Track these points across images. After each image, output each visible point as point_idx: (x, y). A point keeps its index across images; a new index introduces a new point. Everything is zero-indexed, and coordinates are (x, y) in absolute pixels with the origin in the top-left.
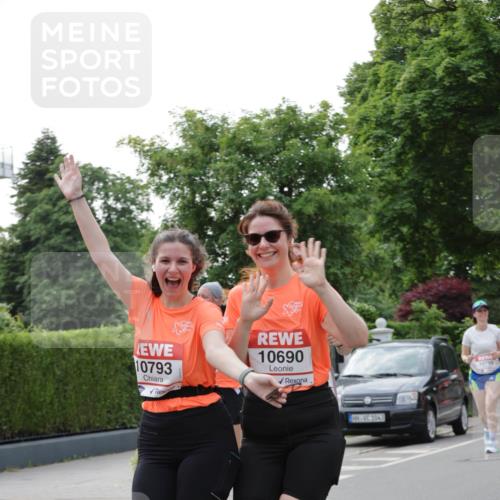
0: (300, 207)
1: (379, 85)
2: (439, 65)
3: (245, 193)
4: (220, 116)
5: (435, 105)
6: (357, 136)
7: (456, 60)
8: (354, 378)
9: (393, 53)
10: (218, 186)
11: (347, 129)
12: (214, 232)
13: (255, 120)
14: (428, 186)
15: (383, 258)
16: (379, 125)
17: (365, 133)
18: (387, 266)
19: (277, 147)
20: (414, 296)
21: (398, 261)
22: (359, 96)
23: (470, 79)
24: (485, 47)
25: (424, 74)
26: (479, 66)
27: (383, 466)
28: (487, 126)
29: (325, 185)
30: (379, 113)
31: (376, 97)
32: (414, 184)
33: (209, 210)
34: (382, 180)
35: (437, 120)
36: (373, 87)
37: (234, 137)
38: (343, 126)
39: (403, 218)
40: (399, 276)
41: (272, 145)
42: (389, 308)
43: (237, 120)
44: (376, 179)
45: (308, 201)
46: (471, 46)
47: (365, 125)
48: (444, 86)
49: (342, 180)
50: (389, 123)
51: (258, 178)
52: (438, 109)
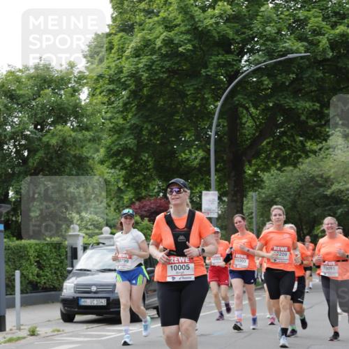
0: (47, 140)
1: (113, 51)
2: (158, 37)
3: (8, 128)
5: (154, 68)
6: (94, 89)
7: (172, 33)
8: (85, 271)
9: (126, 28)
11: (87, 83)
13: (18, 73)
14: (147, 128)
15: (109, 181)
16: (111, 81)
17: (101, 87)
18: (113, 188)
19: (34, 95)
21: (121, 184)
23: (180, 49)
24: (192, 25)
25: (147, 44)
26: (188, 40)
28: (192, 85)
29: (69, 125)
30: (112, 72)
31: (110, 60)
34: (112, 123)
35: (155, 79)
36: (108, 52)
37: (3, 86)
38: (85, 81)
39: (126, 151)
40: (122, 195)
41: (30, 93)
42: (114, 219)
43: (5, 73)
44: (108, 121)
45: (53, 135)
46: (182, 24)
47: (101, 80)
48: (162, 53)
49: (82, 122)
50: (119, 80)
51: (19, 117)
52: (156, 71)
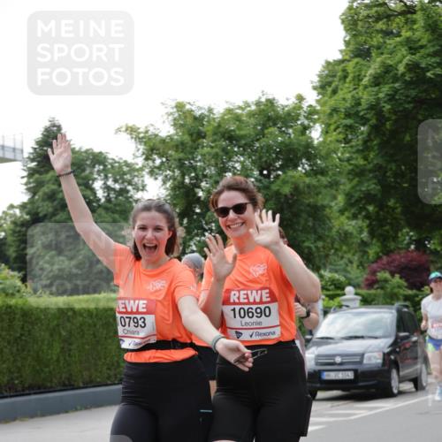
0: (277, 188)
1: (348, 80)
2: (401, 62)
3: (229, 175)
4: (206, 107)
5: (397, 97)
6: (328, 125)
7: (416, 57)
8: (326, 340)
9: (360, 52)
10: (205, 169)
11: (319, 119)
12: (202, 210)
13: (237, 111)
14: (391, 169)
15: (351, 234)
16: (348, 115)
17: (335, 123)
18: (355, 240)
19: (257, 135)
20: (379, 267)
21: (365, 235)
22: (330, 90)
23: (429, 74)
25: (388, 70)
26: (437, 63)
27: (353, 418)
29: (300, 169)
30: (348, 105)
31: (345, 91)
32: (379, 168)
33: (197, 190)
34: (351, 164)
35: (399, 111)
36: (342, 82)
37: (219, 126)
38: (316, 117)
39: (369, 198)
40: (366, 249)
41: (252, 133)
42: (357, 278)
43: (222, 111)
44: (345, 163)
45: (285, 182)
46: (429, 45)
47: (335, 115)
48: (406, 80)
49: (315, 164)
50: (357, 113)
51: (240, 162)
52: (400, 101)
